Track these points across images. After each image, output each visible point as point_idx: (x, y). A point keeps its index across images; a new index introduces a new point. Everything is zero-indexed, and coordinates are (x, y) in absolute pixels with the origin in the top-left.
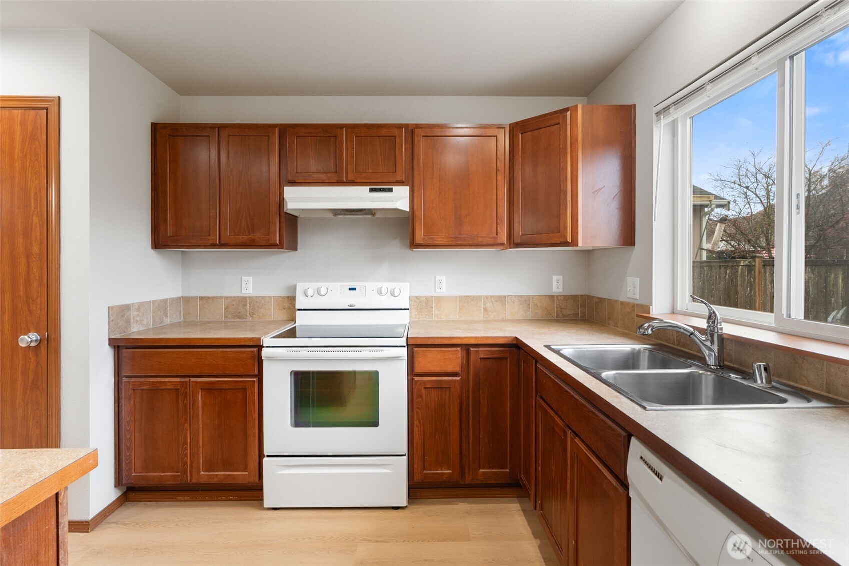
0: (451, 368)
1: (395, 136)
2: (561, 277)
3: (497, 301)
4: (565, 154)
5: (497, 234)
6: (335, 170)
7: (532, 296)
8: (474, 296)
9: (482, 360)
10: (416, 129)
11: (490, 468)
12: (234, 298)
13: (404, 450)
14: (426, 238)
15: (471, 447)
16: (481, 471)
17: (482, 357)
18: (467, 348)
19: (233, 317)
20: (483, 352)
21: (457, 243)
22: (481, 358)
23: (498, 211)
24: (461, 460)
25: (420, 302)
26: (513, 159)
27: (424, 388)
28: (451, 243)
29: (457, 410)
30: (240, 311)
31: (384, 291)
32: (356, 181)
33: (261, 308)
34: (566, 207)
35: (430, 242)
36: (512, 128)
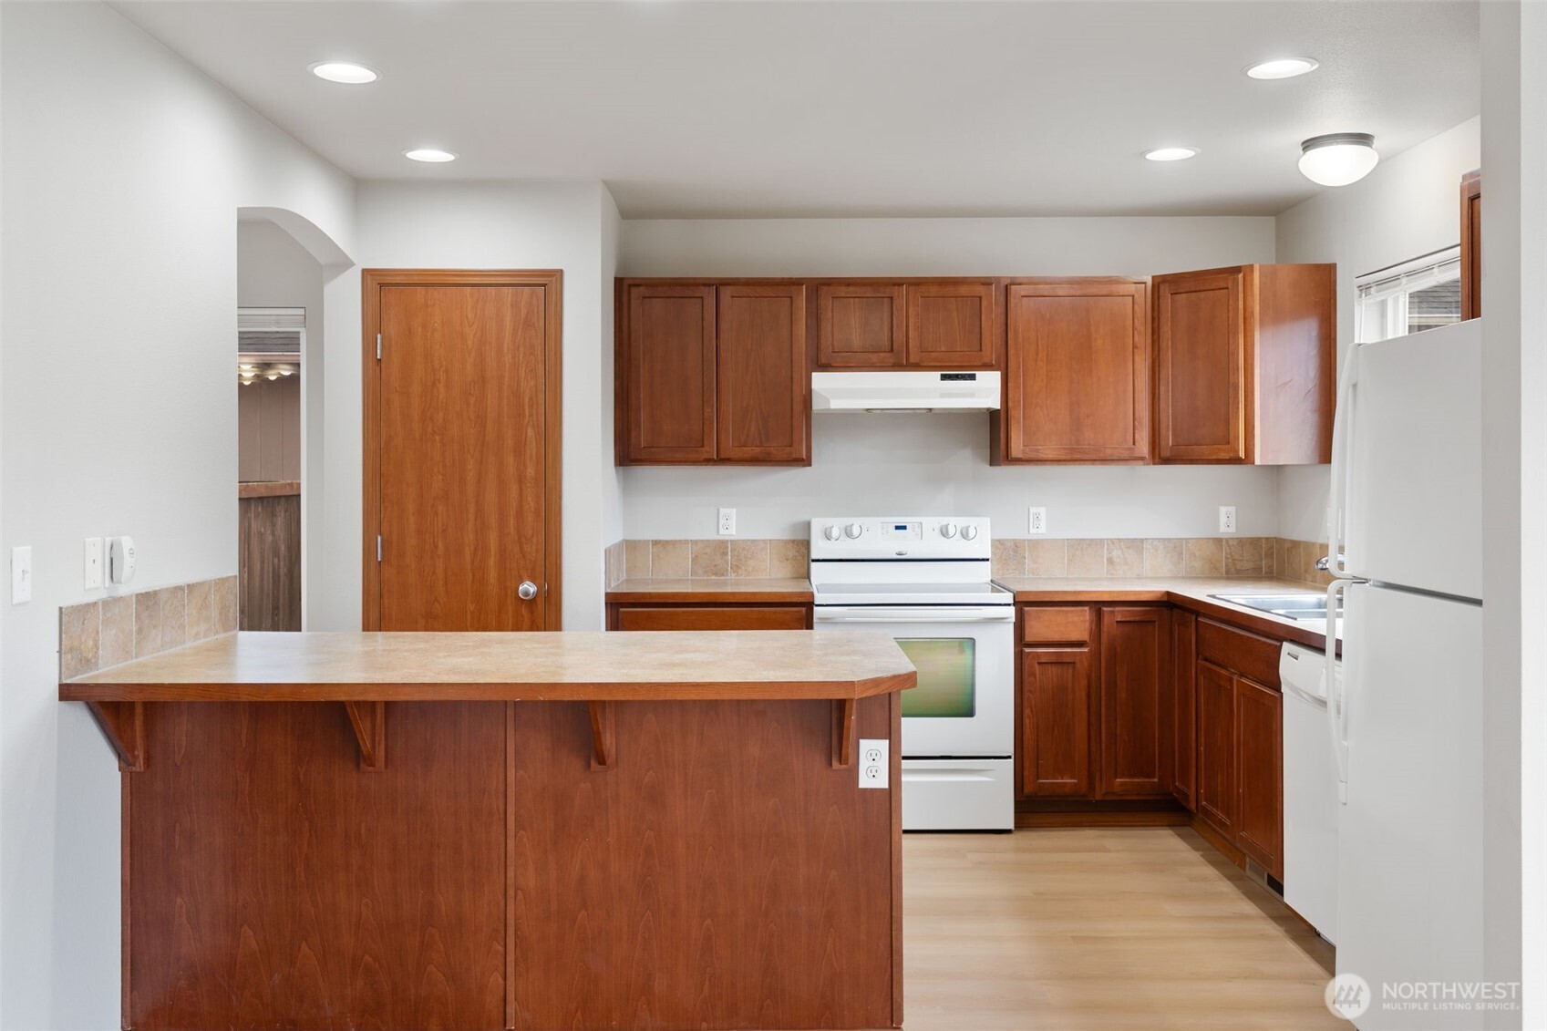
0: (1075, 636)
1: (980, 298)
2: (1232, 509)
3: (1128, 548)
4: (1236, 333)
5: (1134, 444)
6: (890, 347)
7: (1186, 539)
8: (1092, 540)
9: (1119, 624)
10: (1012, 287)
11: (1131, 776)
12: (707, 543)
13: (1010, 750)
14: (1027, 448)
15: (1103, 747)
16: (1118, 780)
17: (1119, 620)
18: (1097, 607)
19: (706, 573)
20: (1120, 614)
21: (1075, 456)
22: (1117, 622)
23: (1136, 410)
24: (1090, 763)
25: (1005, 549)
26: (1159, 330)
27: (1039, 663)
28: (1064, 457)
29: (1084, 694)
30: (716, 563)
31: (951, 531)
32: (922, 364)
33: (751, 559)
34: (1238, 408)
35: (1033, 456)
36: (1156, 284)
